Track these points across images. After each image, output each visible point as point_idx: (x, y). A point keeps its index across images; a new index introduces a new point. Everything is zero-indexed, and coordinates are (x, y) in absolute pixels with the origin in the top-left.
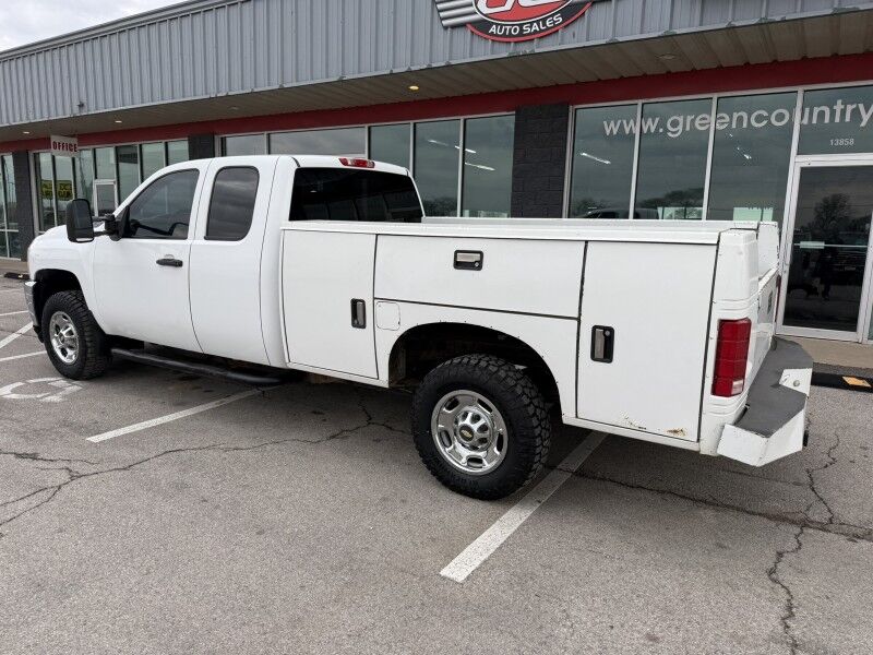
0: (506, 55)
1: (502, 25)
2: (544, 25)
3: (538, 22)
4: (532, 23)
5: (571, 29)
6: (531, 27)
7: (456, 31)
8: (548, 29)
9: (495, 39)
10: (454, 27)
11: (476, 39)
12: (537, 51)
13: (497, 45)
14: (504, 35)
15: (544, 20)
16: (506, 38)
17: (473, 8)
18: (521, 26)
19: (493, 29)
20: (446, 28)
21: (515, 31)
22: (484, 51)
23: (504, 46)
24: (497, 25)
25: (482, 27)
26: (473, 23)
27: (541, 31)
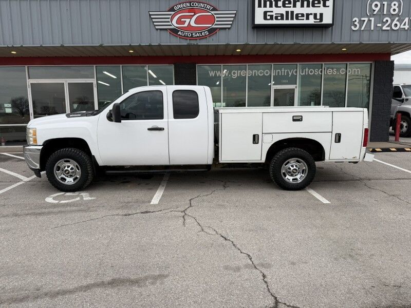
0: (186, 44)
1: (183, 32)
2: (201, 34)
3: (199, 33)
4: (196, 33)
5: (212, 38)
6: (196, 34)
7: (162, 32)
8: (203, 36)
9: (181, 37)
10: (161, 29)
11: (172, 36)
12: (199, 44)
13: (181, 39)
14: (185, 36)
15: (201, 33)
16: (186, 37)
17: (170, 23)
18: (192, 33)
19: (180, 33)
20: (157, 29)
21: (189, 35)
22: (175, 41)
23: (185, 40)
24: (181, 32)
25: (174, 31)
26: (170, 29)
27: (200, 36)
